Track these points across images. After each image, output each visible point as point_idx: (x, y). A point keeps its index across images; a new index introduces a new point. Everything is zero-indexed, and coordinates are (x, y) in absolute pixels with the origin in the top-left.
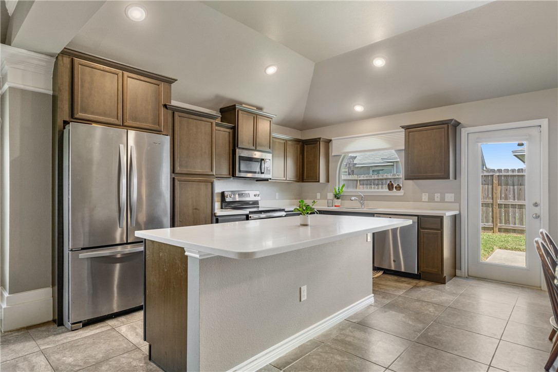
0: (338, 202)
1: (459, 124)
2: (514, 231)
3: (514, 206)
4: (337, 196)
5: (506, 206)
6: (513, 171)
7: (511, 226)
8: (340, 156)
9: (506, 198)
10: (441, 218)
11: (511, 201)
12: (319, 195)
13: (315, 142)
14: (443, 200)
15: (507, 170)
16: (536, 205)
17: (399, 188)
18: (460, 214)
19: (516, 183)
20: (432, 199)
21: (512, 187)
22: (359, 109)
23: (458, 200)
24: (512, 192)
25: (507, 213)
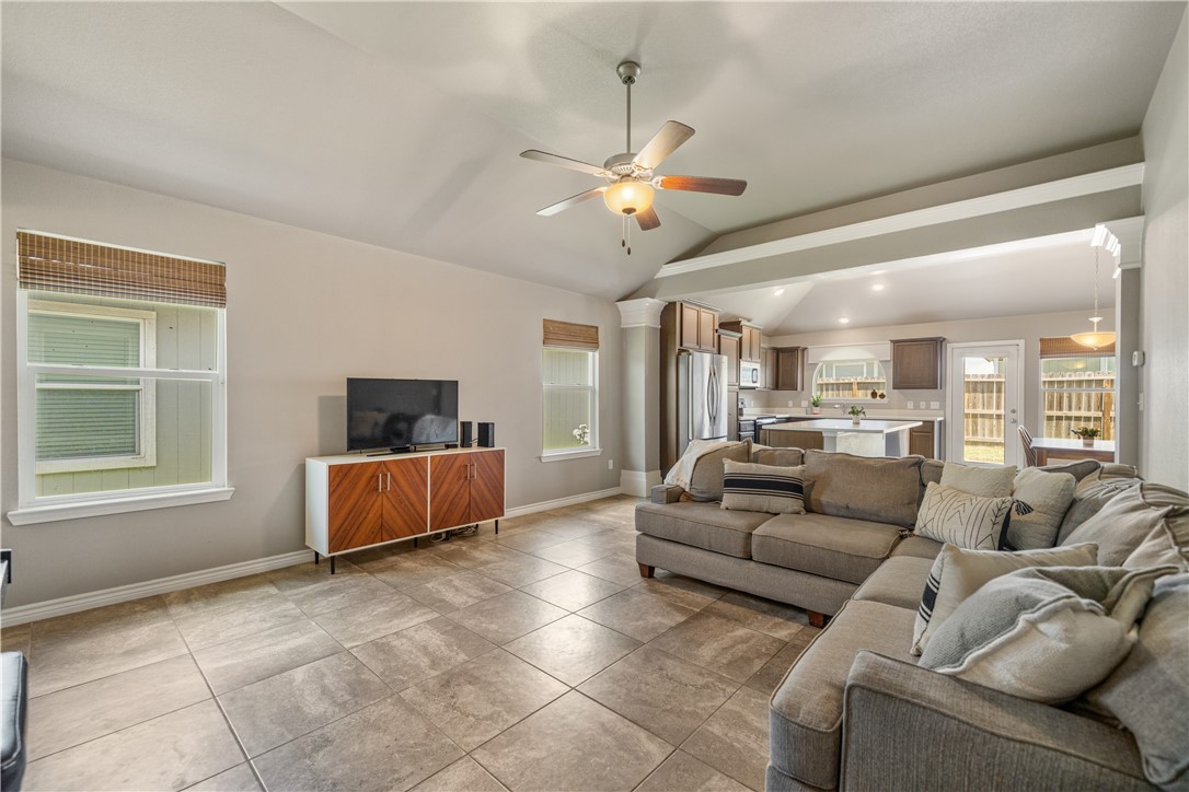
0: (816, 410)
1: (945, 339)
2: (983, 443)
3: (983, 416)
4: (815, 404)
5: (975, 416)
6: (983, 376)
7: (979, 438)
8: (817, 364)
9: (974, 407)
10: (933, 422)
11: (979, 411)
12: (791, 403)
13: (793, 351)
14: (928, 407)
15: (976, 376)
16: (1013, 411)
17: (882, 396)
18: (945, 420)
19: (985, 389)
20: (916, 407)
21: (981, 395)
22: (844, 321)
23: (943, 407)
24: (981, 401)
25: (975, 423)
